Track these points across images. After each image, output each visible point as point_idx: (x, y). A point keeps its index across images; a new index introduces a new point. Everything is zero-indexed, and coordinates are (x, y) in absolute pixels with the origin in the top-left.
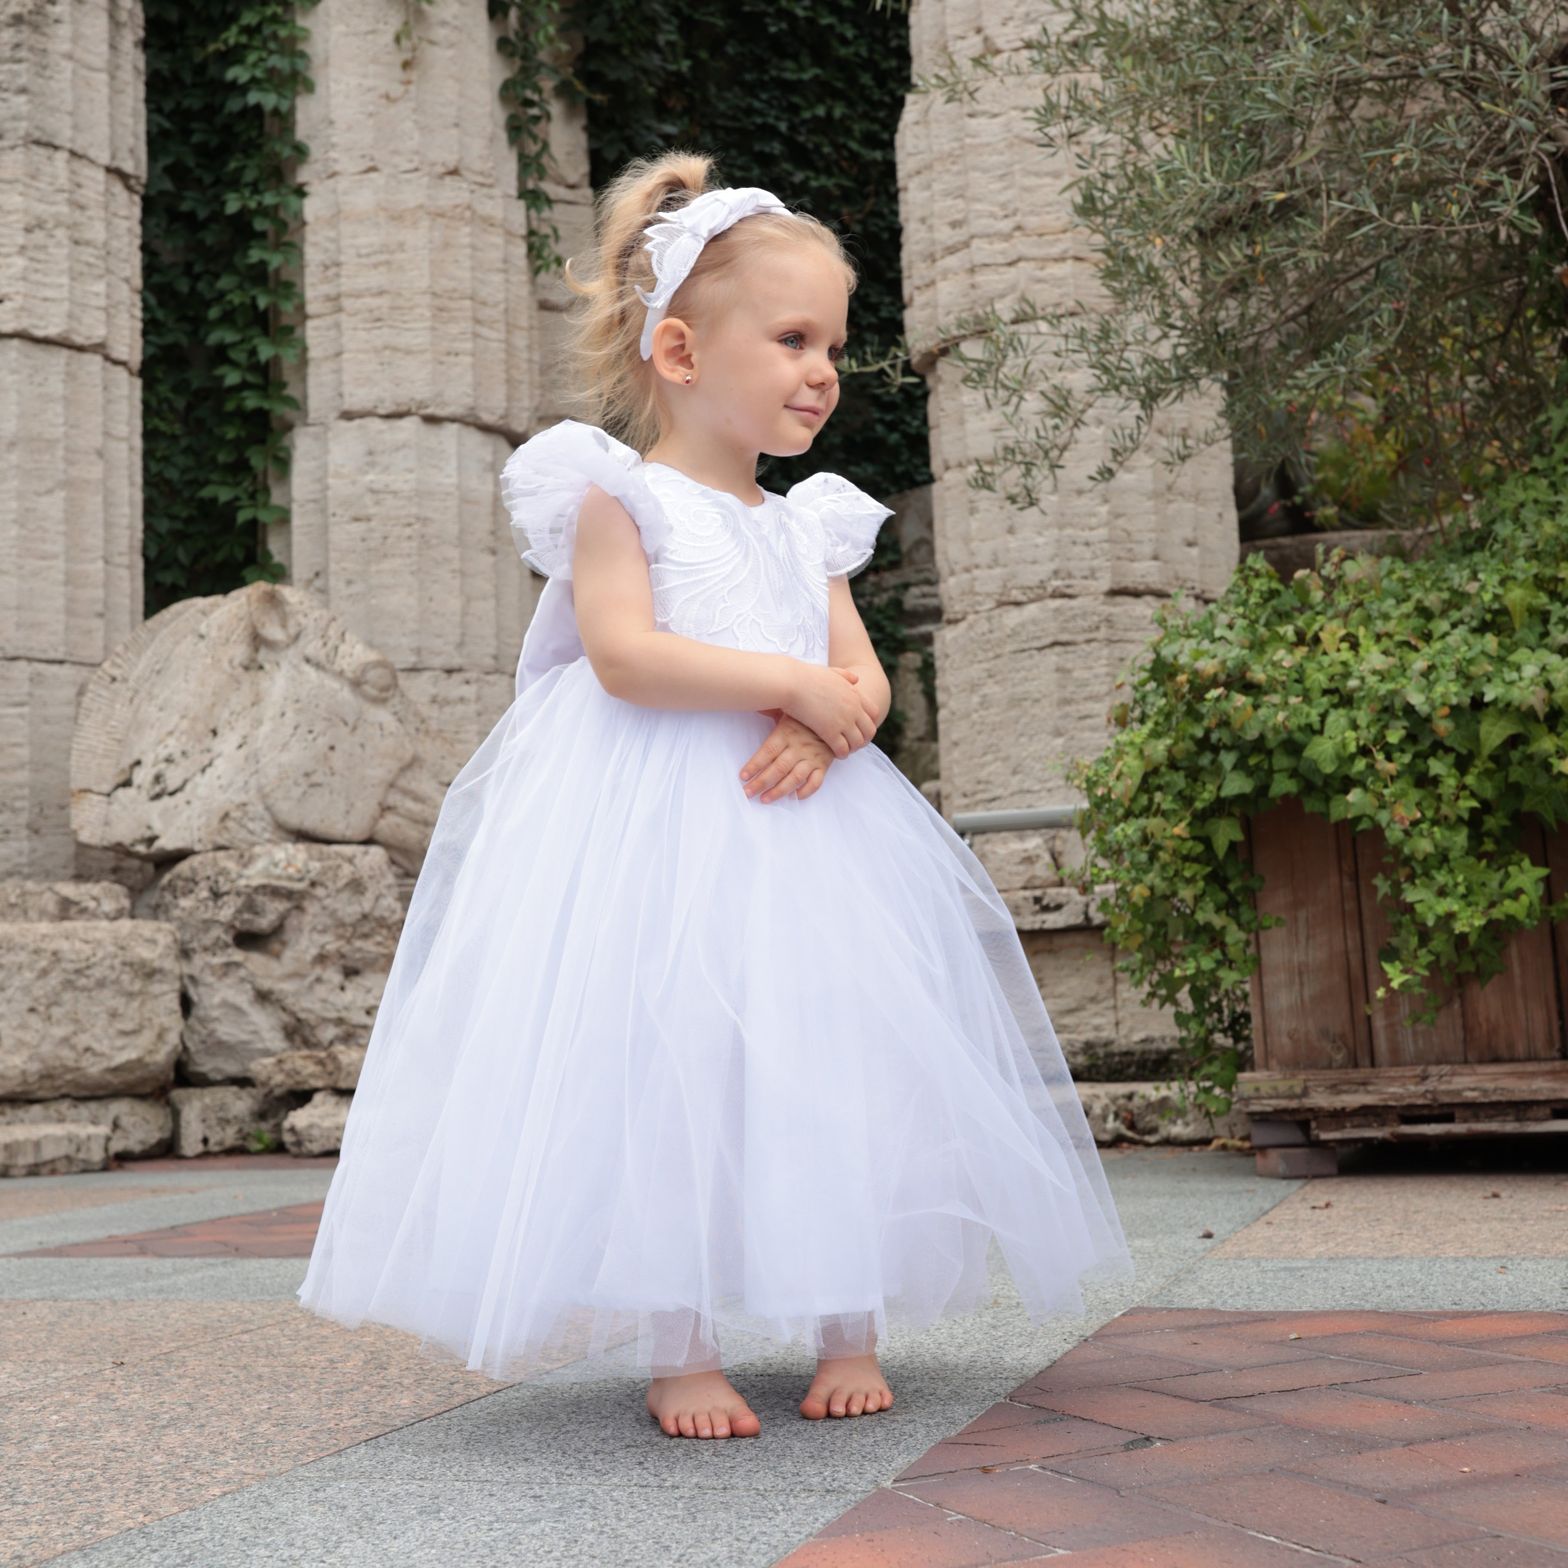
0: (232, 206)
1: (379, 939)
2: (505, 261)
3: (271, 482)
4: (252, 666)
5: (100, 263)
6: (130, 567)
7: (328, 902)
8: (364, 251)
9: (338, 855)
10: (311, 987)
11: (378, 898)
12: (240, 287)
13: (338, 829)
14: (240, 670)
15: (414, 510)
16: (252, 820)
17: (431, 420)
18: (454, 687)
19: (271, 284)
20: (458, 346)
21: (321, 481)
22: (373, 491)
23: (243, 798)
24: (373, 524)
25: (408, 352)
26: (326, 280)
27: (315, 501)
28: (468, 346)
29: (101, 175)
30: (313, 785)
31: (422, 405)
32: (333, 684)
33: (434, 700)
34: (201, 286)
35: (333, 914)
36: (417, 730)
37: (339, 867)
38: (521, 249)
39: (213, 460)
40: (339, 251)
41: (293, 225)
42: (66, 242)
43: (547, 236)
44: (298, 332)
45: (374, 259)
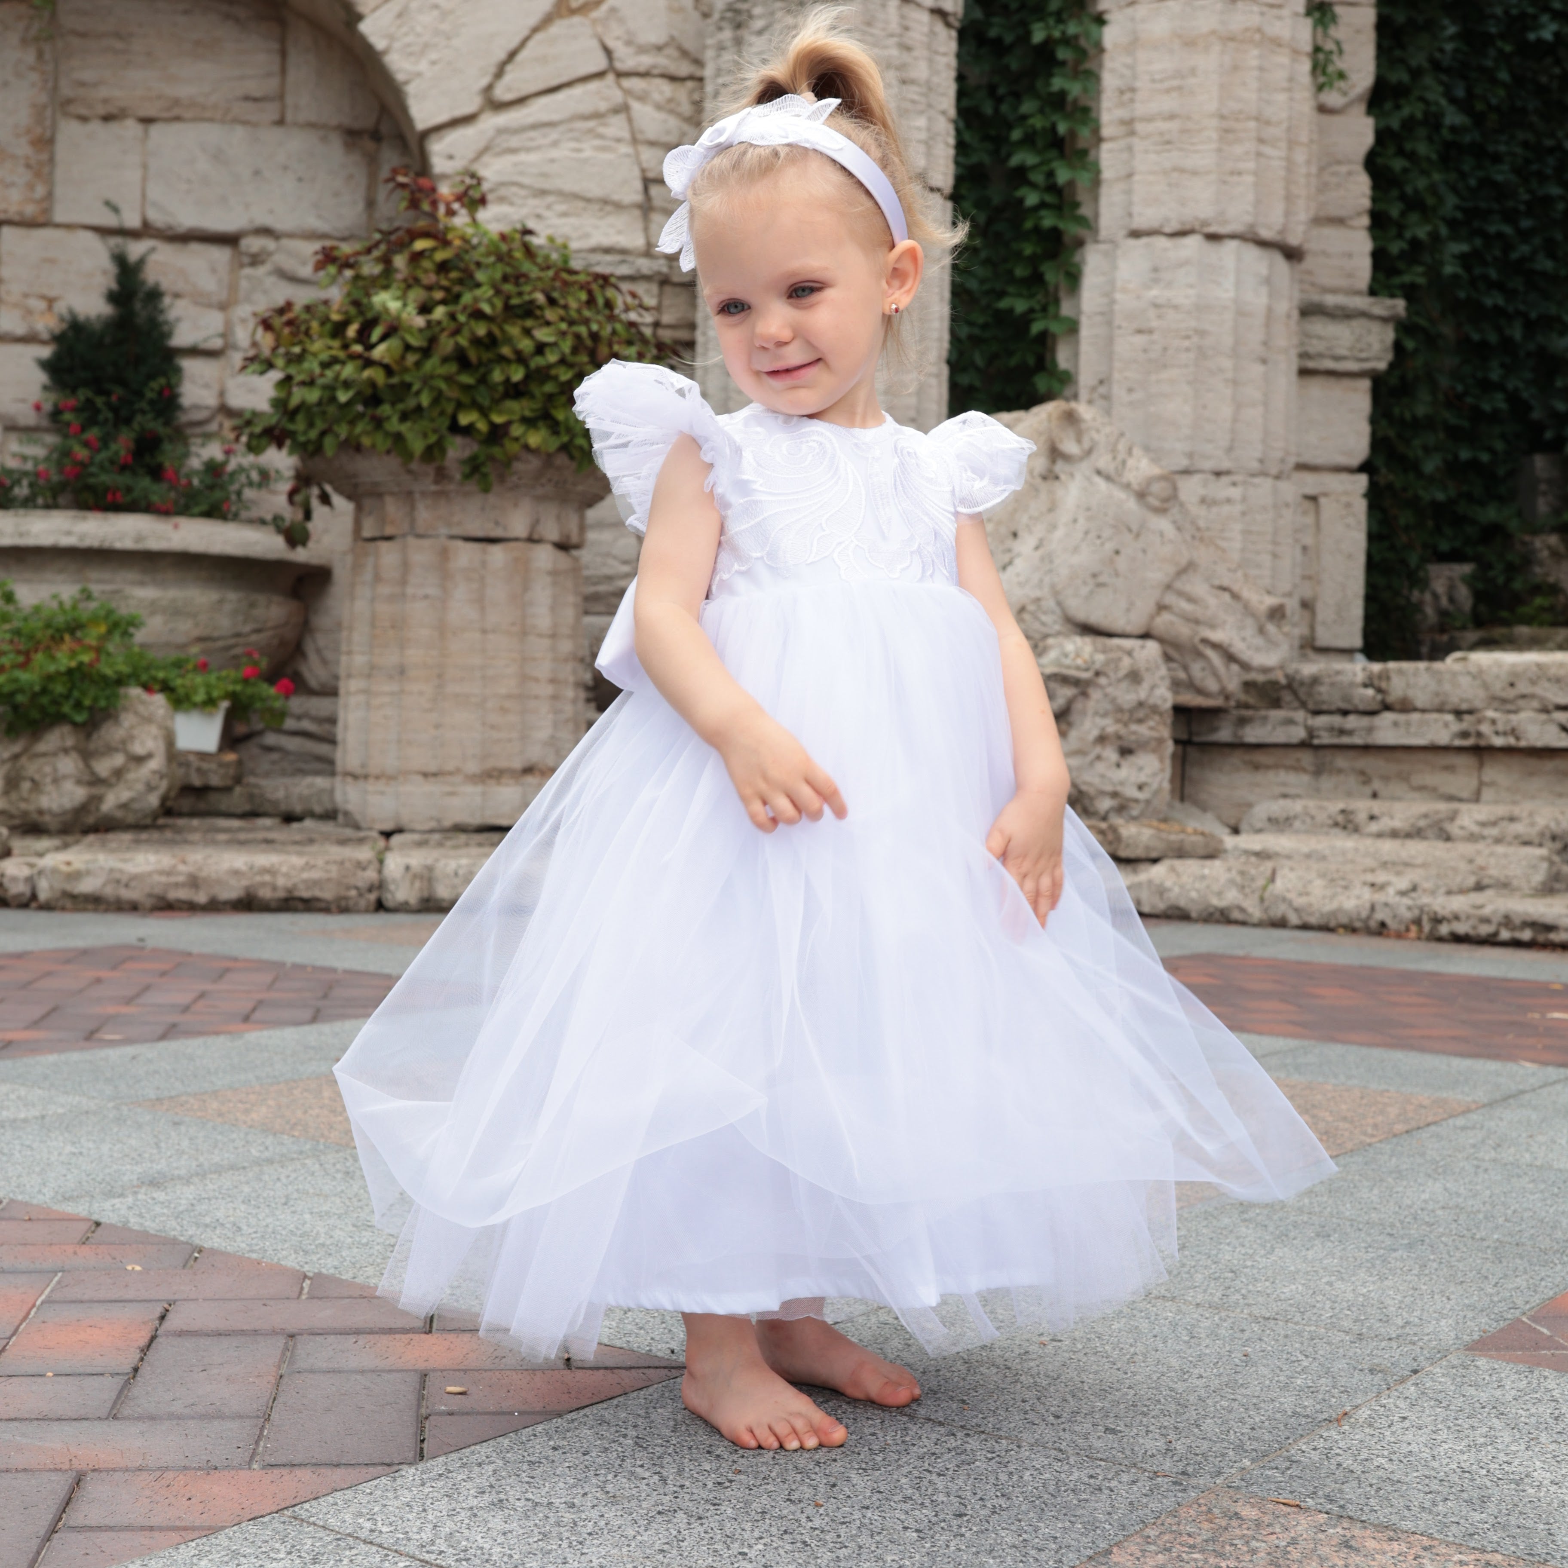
0: (1038, 36)
1: (1151, 723)
2: (1291, 79)
3: (1062, 294)
4: (1050, 476)
5: (922, 100)
6: (938, 376)
7: (1110, 690)
8: (1157, 77)
9: (1120, 648)
10: (1091, 764)
11: (1153, 688)
12: (1041, 111)
13: (1119, 623)
14: (1038, 480)
15: (1193, 324)
16: (1045, 613)
17: (1213, 237)
18: (1222, 489)
19: (1069, 108)
20: (1242, 166)
21: (1109, 295)
22: (1156, 306)
23: (1038, 593)
24: (1155, 336)
25: (1195, 173)
26: (1122, 105)
27: (1102, 314)
28: (1251, 165)
29: (925, 17)
30: (1100, 585)
31: (1205, 223)
32: (1120, 495)
33: (1203, 501)
34: (1004, 108)
35: (1113, 701)
36: (1193, 537)
37: (1120, 659)
38: (1306, 66)
39: (1010, 272)
40: (1135, 77)
41: (1092, 51)
42: (894, 82)
43: (1331, 52)
44: (1092, 154)
45: (1167, 84)
